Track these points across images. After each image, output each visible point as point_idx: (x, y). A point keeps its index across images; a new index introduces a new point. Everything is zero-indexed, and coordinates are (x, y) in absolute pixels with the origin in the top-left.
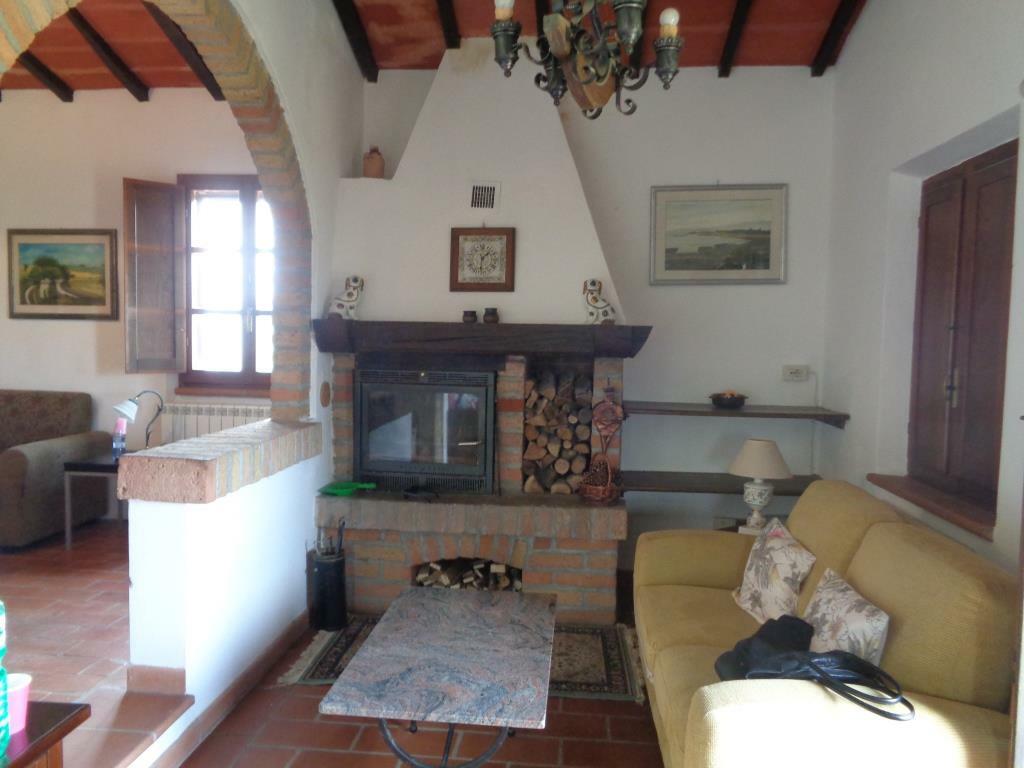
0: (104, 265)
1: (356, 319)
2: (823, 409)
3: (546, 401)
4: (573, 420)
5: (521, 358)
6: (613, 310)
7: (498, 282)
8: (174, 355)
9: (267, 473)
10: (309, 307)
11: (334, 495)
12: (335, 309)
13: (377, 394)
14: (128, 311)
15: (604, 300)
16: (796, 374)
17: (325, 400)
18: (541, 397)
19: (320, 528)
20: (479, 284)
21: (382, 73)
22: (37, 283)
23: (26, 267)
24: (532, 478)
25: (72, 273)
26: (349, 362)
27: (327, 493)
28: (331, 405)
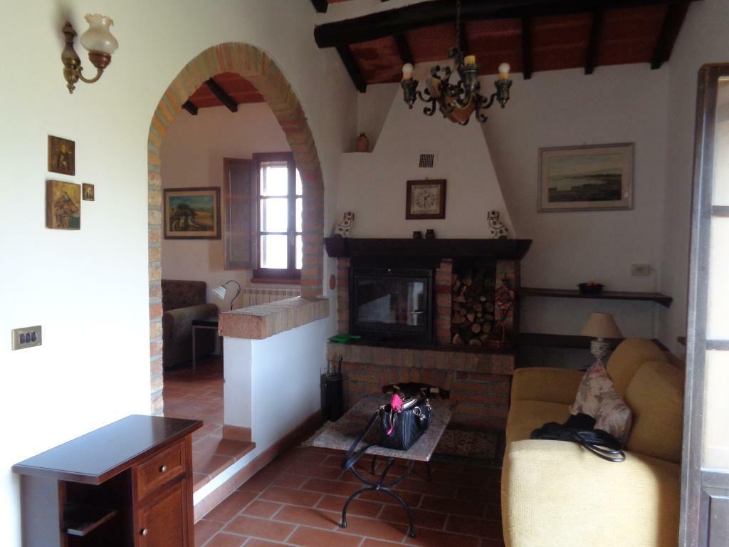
0: (213, 208)
1: (349, 237)
2: (660, 294)
3: (465, 287)
4: (483, 299)
5: (450, 260)
6: (506, 230)
7: (435, 213)
8: (251, 260)
9: (296, 326)
10: (323, 230)
11: (337, 342)
12: (337, 232)
13: (362, 283)
14: (226, 234)
15: (501, 224)
16: (640, 270)
17: (332, 286)
18: (462, 285)
19: (329, 361)
20: (423, 215)
21: (369, 87)
22: (179, 219)
23: (173, 210)
24: (457, 335)
25: (197, 212)
26: (346, 263)
27: (333, 341)
28: (336, 288)
